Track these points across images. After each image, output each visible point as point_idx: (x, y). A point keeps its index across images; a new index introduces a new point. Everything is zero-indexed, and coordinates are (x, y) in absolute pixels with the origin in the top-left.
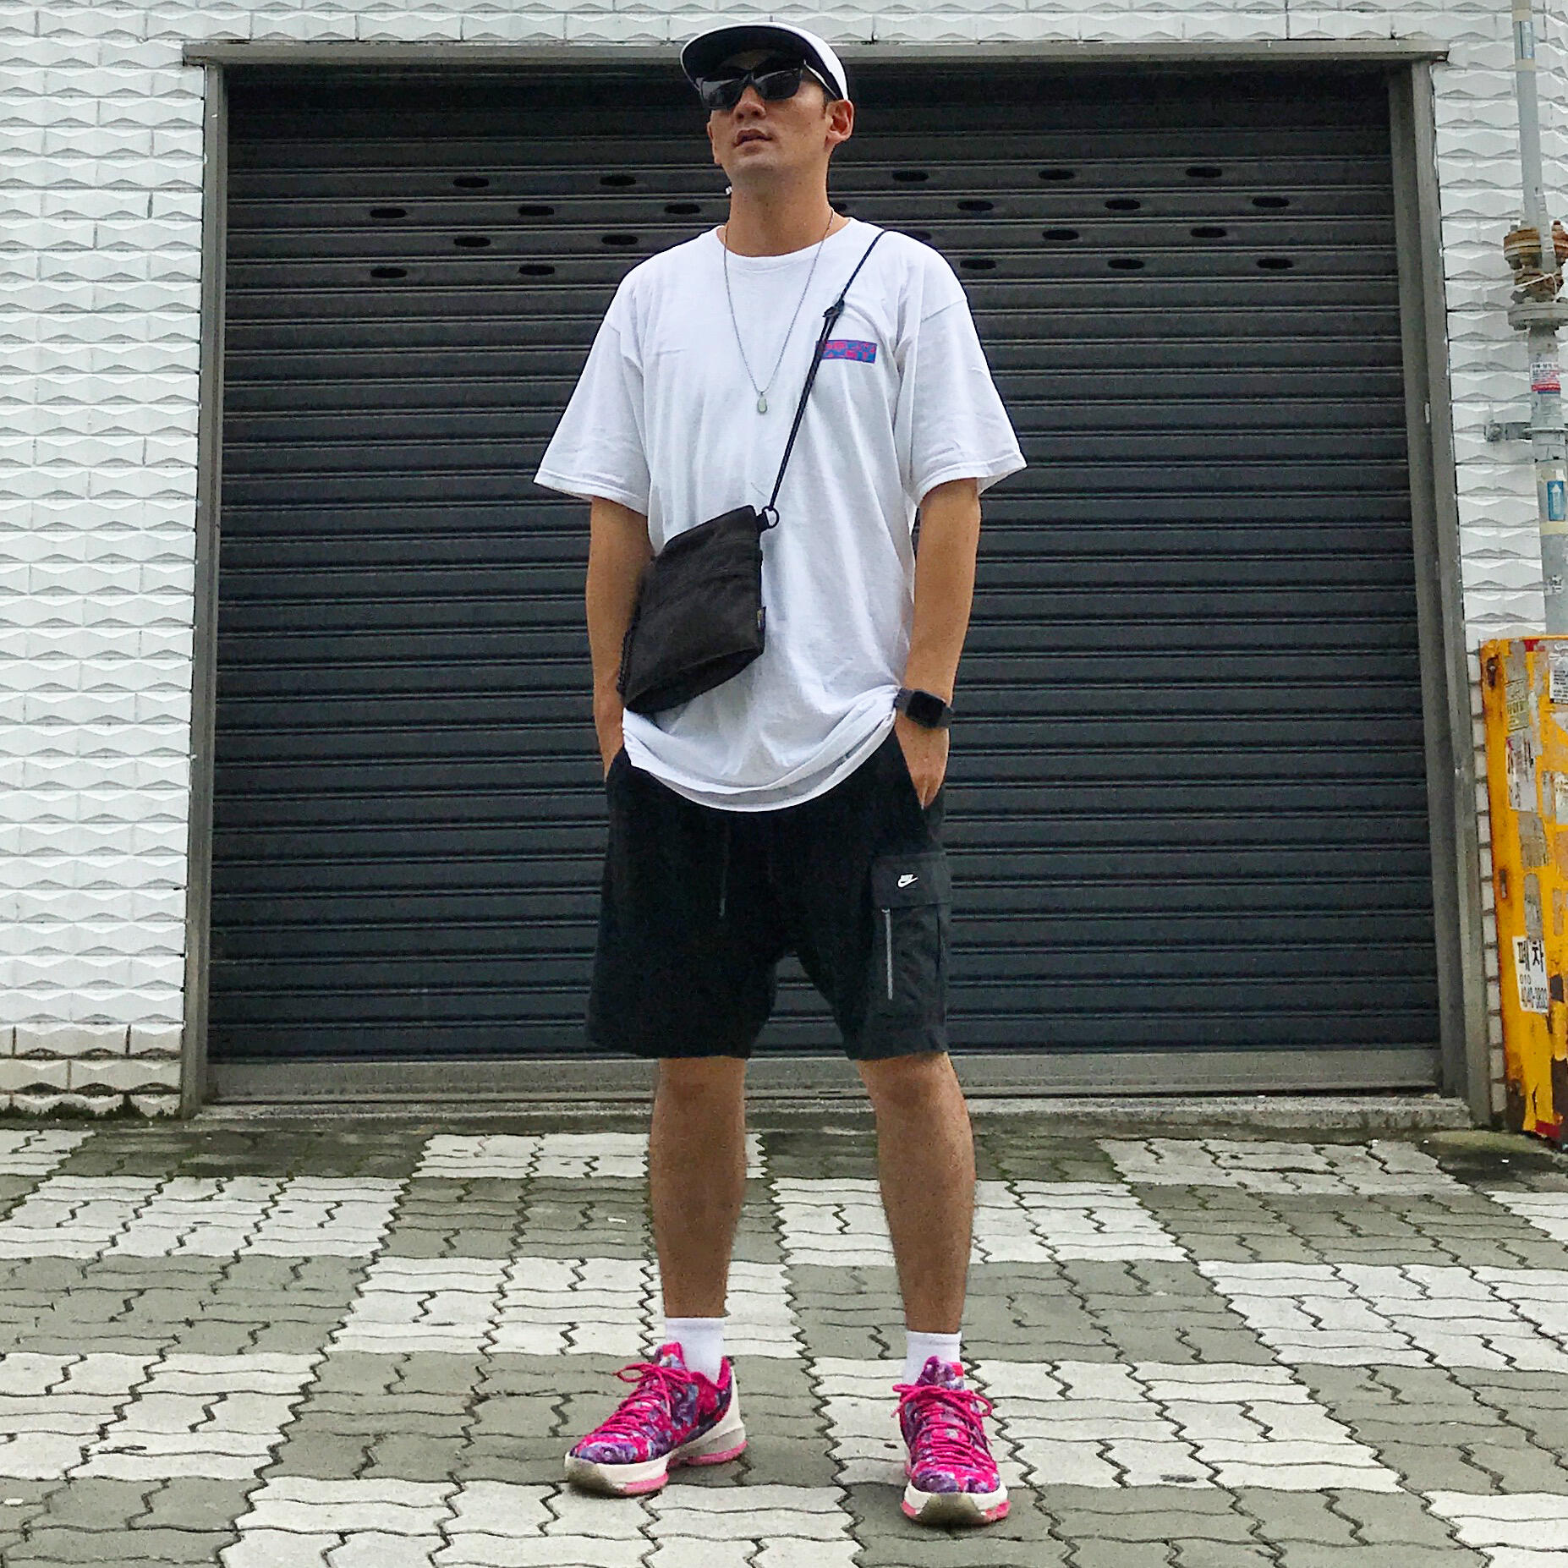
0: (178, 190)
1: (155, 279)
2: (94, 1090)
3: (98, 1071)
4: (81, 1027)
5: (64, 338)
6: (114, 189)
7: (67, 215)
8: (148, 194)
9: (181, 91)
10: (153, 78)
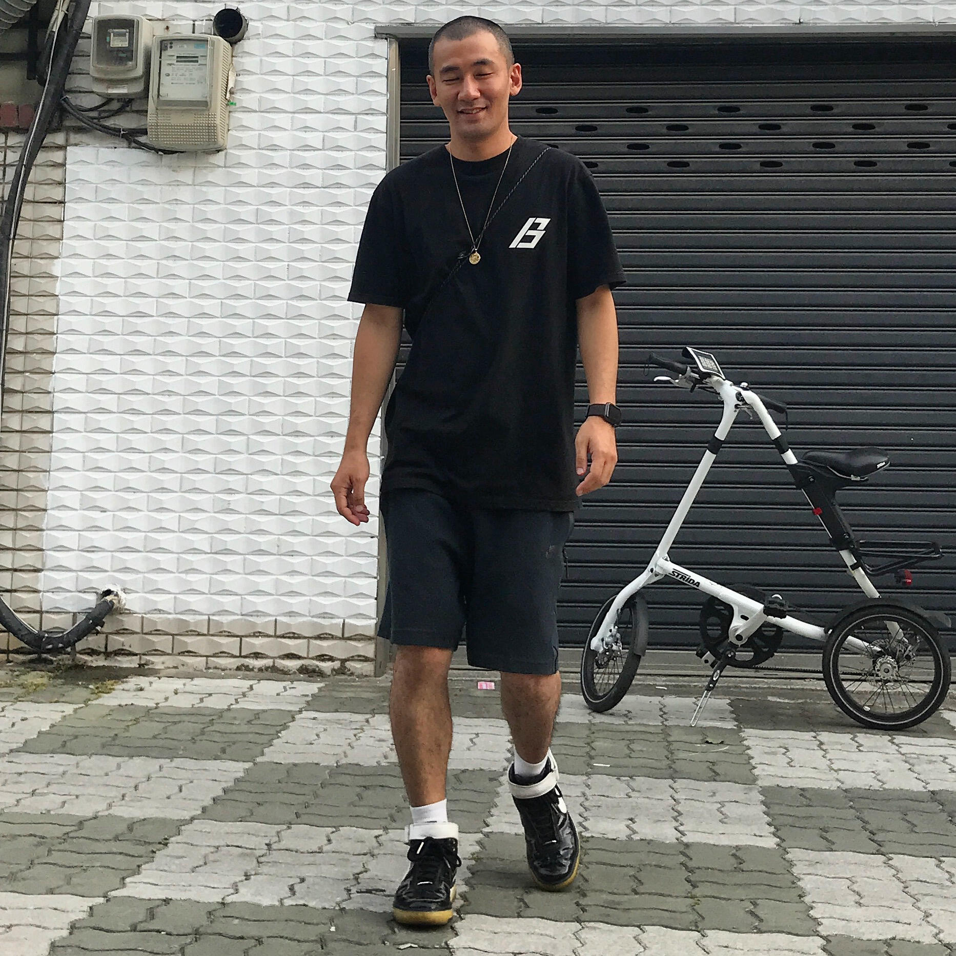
0: (372, 114)
1: (359, 168)
2: (322, 658)
3: (325, 646)
4: (315, 620)
5: (305, 203)
6: (334, 113)
7: (306, 129)
8: (354, 116)
9: (373, 54)
10: (357, 46)
